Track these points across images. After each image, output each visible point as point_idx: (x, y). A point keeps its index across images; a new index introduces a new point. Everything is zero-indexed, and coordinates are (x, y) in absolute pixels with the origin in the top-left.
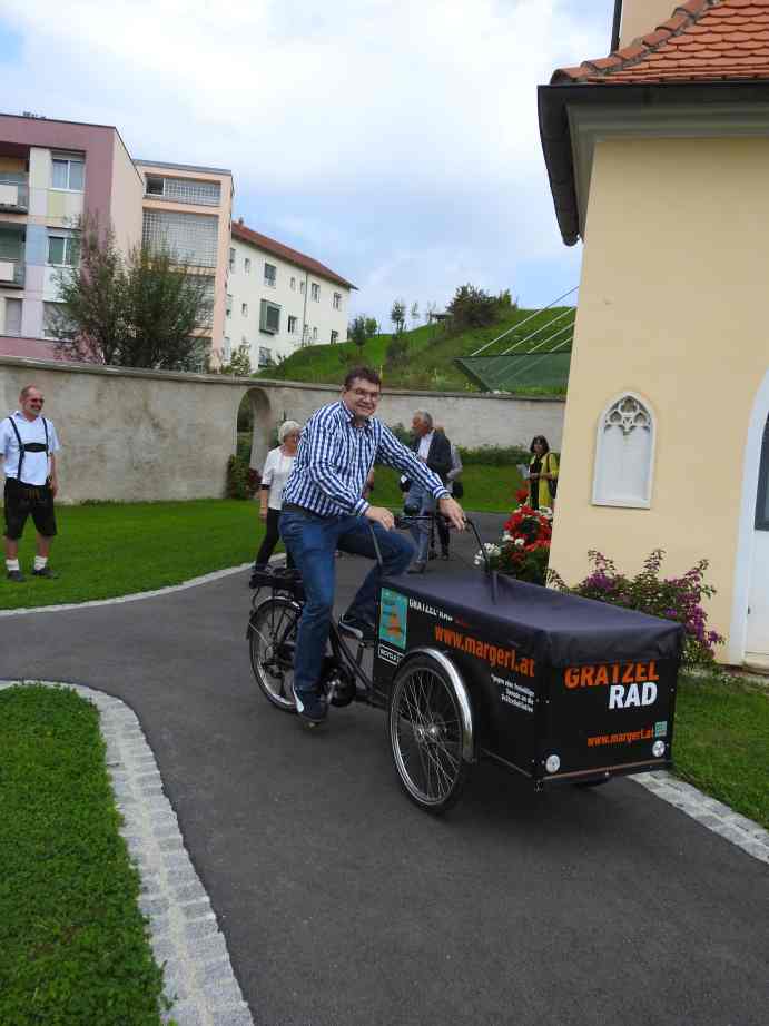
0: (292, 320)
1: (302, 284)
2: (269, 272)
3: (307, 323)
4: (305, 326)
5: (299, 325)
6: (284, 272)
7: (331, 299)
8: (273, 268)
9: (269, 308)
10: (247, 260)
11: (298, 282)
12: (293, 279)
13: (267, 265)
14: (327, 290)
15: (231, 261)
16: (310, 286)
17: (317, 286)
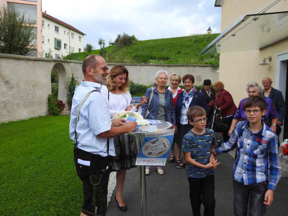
0: (65, 45)
1: (68, 33)
2: (57, 29)
3: (70, 46)
4: (70, 47)
5: (68, 47)
6: (61, 29)
7: (78, 38)
8: (58, 28)
9: (58, 41)
10: (48, 25)
12: (65, 31)
13: (56, 27)
15: (43, 25)
16: (71, 34)
17: (73, 34)
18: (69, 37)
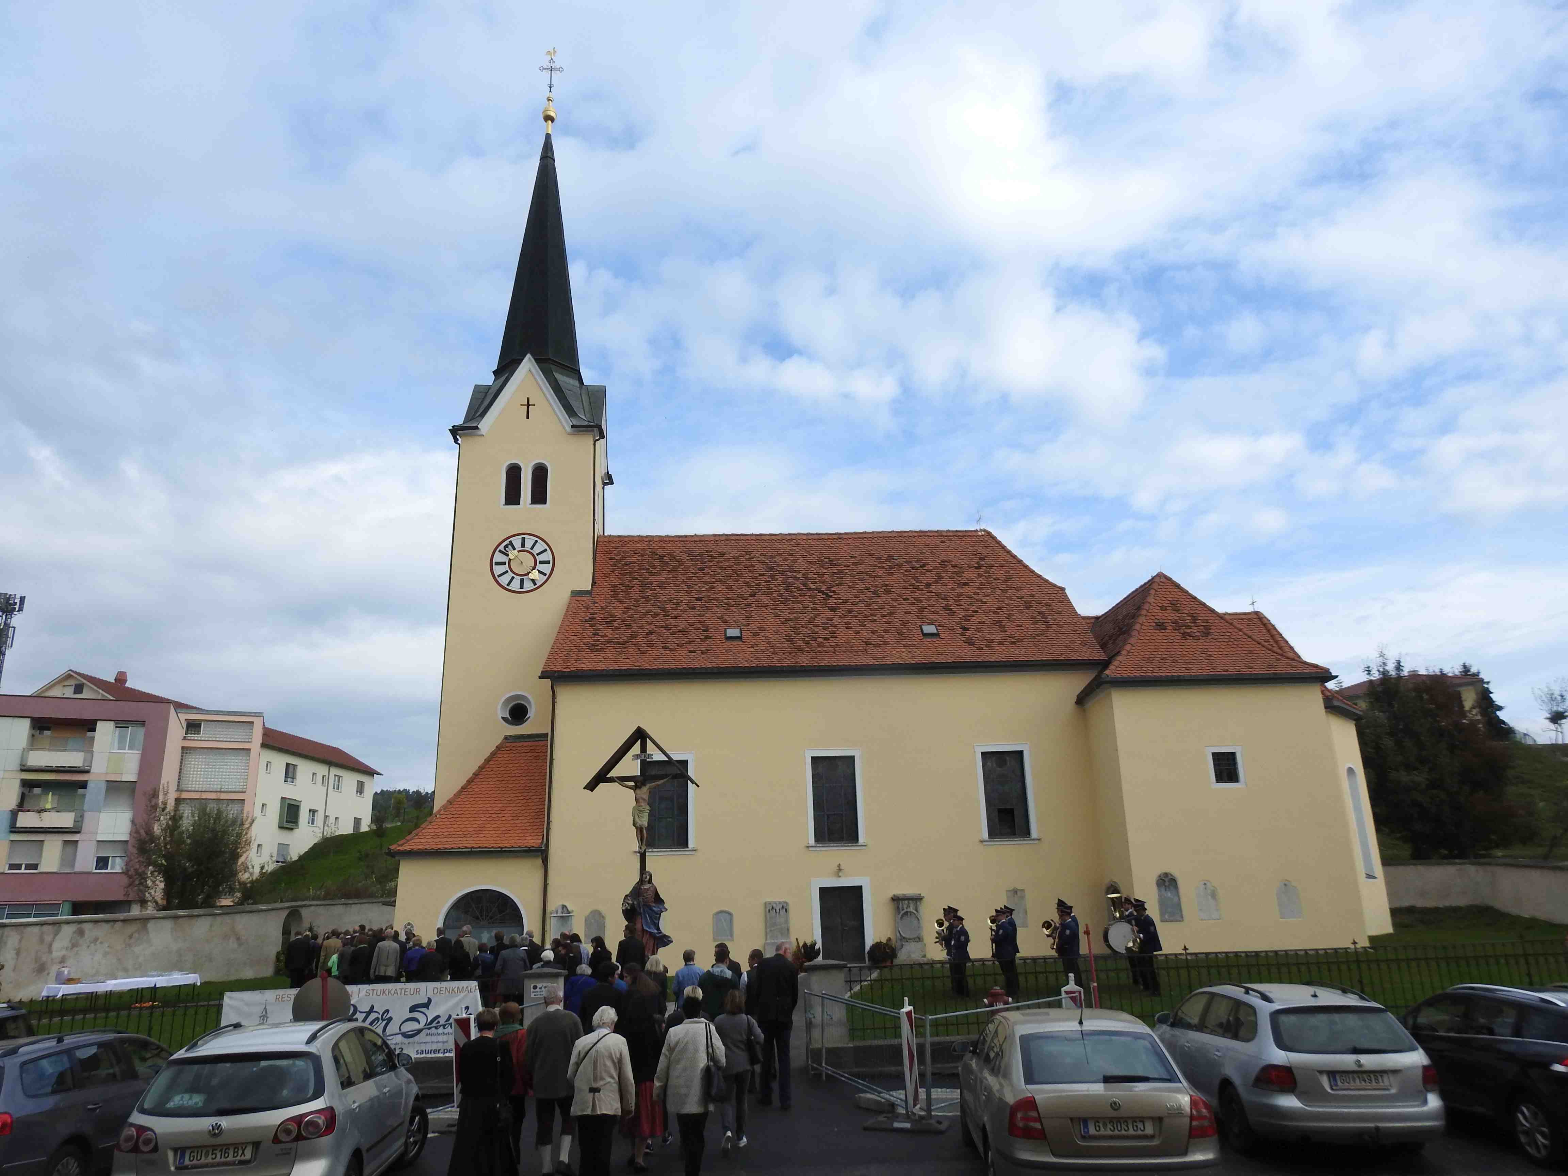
0: (313, 812)
1: (324, 777)
2: (290, 772)
3: (328, 814)
5: (320, 817)
6: (305, 769)
7: (354, 788)
8: (294, 766)
9: (289, 805)
10: (268, 763)
11: (319, 778)
13: (287, 764)
14: (350, 779)
16: (332, 778)
17: (339, 777)
18: (326, 787)
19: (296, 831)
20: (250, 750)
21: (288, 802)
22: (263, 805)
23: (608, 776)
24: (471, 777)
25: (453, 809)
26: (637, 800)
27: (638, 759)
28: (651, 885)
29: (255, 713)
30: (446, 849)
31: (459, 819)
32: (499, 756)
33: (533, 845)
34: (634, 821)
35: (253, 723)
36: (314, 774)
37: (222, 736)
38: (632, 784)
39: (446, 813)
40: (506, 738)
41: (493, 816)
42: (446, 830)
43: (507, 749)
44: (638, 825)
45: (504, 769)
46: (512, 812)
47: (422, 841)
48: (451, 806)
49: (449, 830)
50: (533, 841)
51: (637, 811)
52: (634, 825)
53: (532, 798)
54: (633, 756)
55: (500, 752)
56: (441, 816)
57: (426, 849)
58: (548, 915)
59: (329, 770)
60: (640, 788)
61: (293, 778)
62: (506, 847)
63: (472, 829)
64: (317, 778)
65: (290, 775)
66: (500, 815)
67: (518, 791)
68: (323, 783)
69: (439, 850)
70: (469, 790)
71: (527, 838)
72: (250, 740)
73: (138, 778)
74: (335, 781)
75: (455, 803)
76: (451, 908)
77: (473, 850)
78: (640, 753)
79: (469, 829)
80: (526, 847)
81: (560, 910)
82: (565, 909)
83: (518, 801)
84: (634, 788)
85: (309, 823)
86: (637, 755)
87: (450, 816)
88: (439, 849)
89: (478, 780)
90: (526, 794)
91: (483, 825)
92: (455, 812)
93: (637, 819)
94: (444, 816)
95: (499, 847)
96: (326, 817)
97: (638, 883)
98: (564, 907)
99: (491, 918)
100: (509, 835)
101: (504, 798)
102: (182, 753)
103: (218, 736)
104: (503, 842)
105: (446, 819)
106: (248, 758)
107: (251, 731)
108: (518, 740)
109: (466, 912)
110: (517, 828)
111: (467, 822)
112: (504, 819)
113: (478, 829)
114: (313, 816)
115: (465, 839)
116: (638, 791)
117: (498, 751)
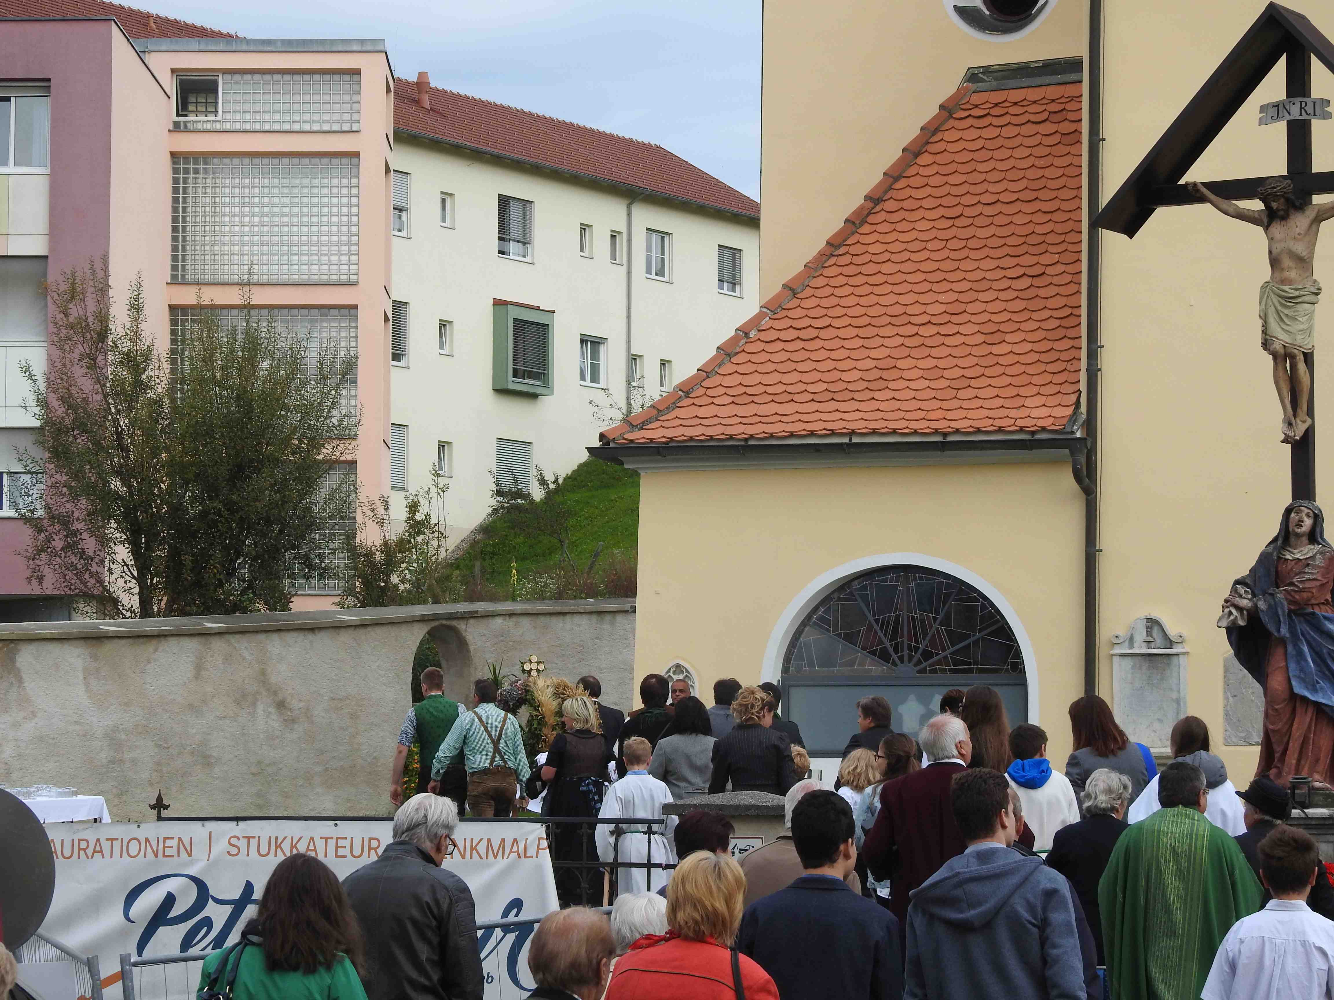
0: (591, 343)
1: (615, 235)
3: (637, 349)
5: (612, 359)
6: (557, 211)
7: (709, 266)
8: (524, 207)
9: (520, 325)
10: (446, 197)
11: (601, 239)
13: (503, 200)
14: (695, 241)
15: (401, 209)
16: (640, 239)
17: (663, 235)
18: (625, 267)
19: (545, 401)
20: (356, 155)
21: (515, 313)
22: (443, 325)
23: (1182, 182)
24: (861, 208)
25: (799, 313)
26: (1275, 262)
27: (1278, 117)
28: (1318, 547)
29: (362, 42)
30: (772, 436)
31: (818, 344)
32: (948, 136)
33: (1041, 423)
34: (1264, 332)
35: (357, 72)
36: (584, 228)
37: (277, 117)
38: (1256, 205)
39: (777, 324)
40: (973, 76)
41: (923, 331)
42: (776, 377)
43: (976, 112)
44: (1277, 346)
45: (963, 178)
46: (984, 317)
47: (702, 412)
48: (796, 302)
49: (787, 379)
50: (1044, 412)
51: (1275, 300)
52: (1266, 345)
53: (1049, 271)
54: (1263, 109)
55: (951, 123)
56: (763, 336)
57: (711, 438)
58: (1102, 651)
59: (629, 215)
60: (1284, 218)
61: (525, 242)
62: (957, 431)
63: (858, 375)
64: (596, 242)
65: (515, 230)
66: (944, 330)
67: (1006, 250)
68: (613, 257)
69: (751, 443)
70: (853, 250)
71: (1028, 402)
72: (355, 127)
73: (50, 249)
74: (649, 248)
75: (808, 292)
76: (804, 624)
77: (855, 440)
78: (1284, 97)
79: (846, 376)
80: (1021, 430)
81: (1141, 635)
82: (1156, 632)
83: (1005, 284)
84: (1265, 221)
85: (583, 378)
86: (1276, 106)
87: (792, 334)
88: (752, 437)
89: (882, 216)
90: (1031, 260)
91: (891, 362)
92: (806, 322)
93: (1275, 328)
94: (772, 335)
95: (936, 432)
96: (634, 359)
97: (1275, 540)
98: (1153, 624)
99: (927, 655)
100: (970, 393)
101: (959, 275)
102: (176, 171)
103: (267, 117)
104: (949, 415)
105: (779, 346)
106: (354, 181)
107: (356, 98)
108: (1013, 83)
109: (850, 638)
110: (998, 370)
111: (842, 354)
112: (958, 340)
113: (876, 374)
114: (595, 355)
115: (833, 405)
116: (1277, 229)
117: (946, 120)
